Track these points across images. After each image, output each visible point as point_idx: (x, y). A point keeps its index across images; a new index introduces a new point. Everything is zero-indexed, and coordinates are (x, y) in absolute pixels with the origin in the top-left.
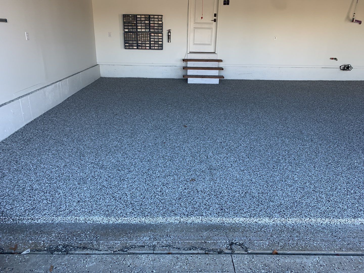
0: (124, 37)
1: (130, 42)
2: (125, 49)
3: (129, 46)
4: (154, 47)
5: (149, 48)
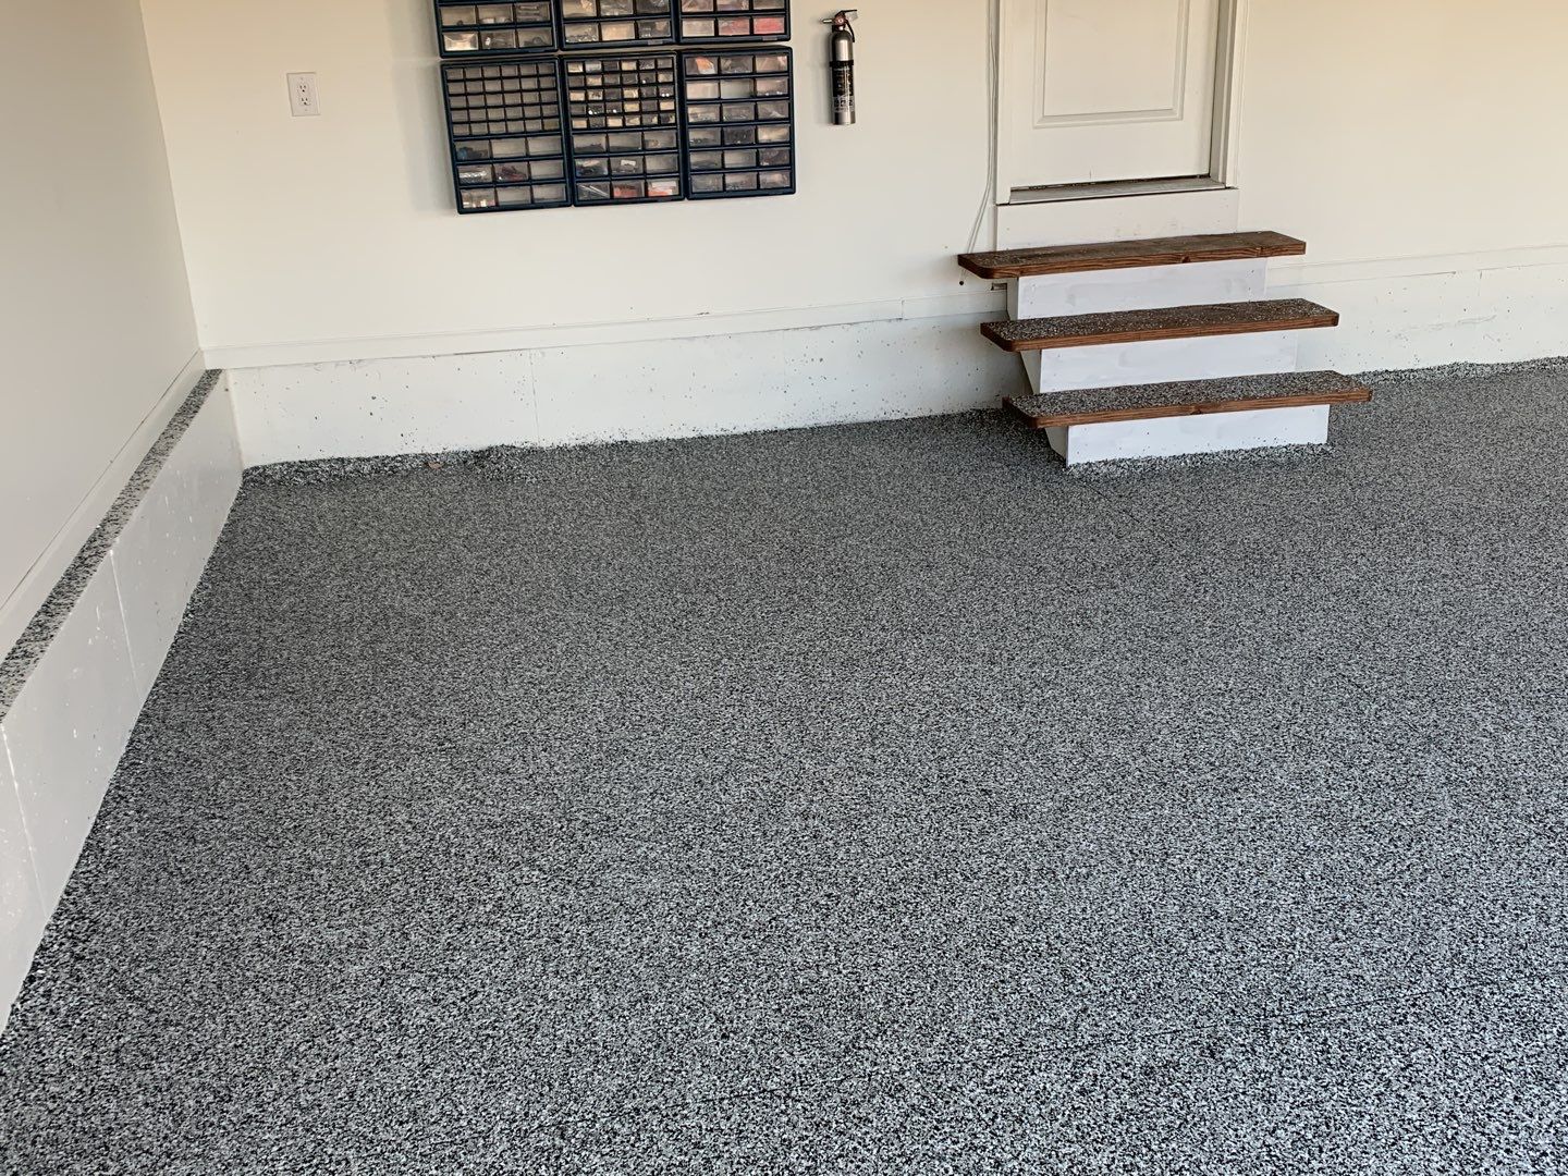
0: (449, 109)
1: (501, 149)
2: (462, 211)
3: (494, 184)
4: (723, 170)
5: (670, 192)
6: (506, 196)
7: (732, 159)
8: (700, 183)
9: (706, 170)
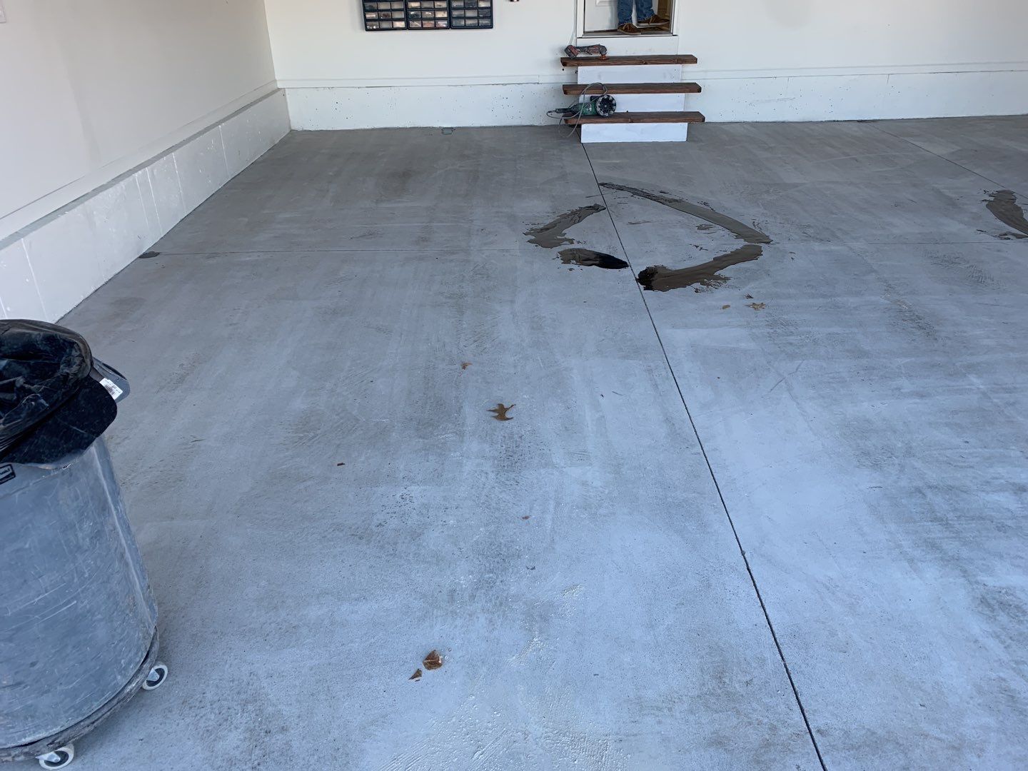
1: (383, 6)
2: (367, 30)
3: (379, 20)
4: (465, 18)
5: (445, 26)
6: (385, 25)
7: (469, 14)
8: (454, 23)
9: (459, 18)
